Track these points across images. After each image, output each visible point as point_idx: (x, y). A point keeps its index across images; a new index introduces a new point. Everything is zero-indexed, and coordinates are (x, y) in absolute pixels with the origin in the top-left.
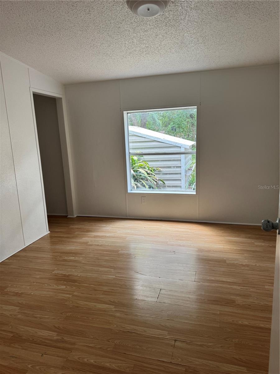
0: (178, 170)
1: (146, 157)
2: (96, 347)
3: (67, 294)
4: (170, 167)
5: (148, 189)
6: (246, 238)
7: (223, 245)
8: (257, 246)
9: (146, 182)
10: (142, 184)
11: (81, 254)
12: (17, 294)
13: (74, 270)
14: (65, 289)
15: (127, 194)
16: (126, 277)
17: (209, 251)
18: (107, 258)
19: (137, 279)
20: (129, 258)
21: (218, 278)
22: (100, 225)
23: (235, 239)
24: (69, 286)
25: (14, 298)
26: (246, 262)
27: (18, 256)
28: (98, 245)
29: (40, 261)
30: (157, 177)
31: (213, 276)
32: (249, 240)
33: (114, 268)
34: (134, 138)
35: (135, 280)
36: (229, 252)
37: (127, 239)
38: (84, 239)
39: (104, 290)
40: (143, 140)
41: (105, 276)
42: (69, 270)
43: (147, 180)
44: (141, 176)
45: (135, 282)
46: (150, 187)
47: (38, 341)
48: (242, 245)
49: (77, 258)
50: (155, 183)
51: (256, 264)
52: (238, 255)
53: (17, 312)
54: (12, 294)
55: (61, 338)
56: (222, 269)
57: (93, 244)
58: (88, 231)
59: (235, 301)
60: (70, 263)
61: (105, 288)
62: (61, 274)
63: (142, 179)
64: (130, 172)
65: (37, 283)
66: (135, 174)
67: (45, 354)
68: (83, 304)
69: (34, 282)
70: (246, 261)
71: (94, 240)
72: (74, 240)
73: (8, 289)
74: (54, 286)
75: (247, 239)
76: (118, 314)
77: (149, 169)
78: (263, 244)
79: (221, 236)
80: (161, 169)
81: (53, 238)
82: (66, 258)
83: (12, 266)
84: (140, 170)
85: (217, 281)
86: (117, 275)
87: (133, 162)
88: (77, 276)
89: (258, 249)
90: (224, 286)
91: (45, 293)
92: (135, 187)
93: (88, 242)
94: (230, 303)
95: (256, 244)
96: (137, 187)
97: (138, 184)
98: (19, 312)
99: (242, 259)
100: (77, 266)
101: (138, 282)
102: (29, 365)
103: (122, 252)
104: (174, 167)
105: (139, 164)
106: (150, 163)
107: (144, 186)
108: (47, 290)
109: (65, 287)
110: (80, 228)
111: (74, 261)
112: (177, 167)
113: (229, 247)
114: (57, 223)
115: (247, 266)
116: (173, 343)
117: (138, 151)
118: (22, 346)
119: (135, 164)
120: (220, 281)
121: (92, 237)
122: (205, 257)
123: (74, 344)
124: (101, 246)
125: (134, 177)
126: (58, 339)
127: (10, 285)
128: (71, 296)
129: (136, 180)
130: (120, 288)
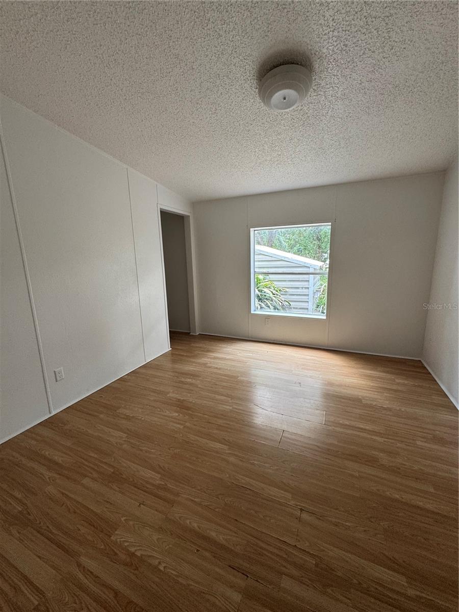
0: (305, 291)
1: (271, 276)
2: (202, 503)
3: (179, 424)
4: (298, 288)
5: (273, 310)
6: (384, 372)
7: (356, 379)
8: (398, 384)
9: (271, 302)
10: (267, 304)
11: (199, 376)
12: (128, 418)
13: (189, 395)
14: (176, 417)
15: (250, 315)
16: (244, 411)
17: (340, 386)
18: (225, 384)
19: (256, 414)
20: (249, 387)
21: (353, 423)
22: (220, 345)
23: (371, 372)
24: (181, 414)
25: (124, 422)
26: (386, 404)
27: (138, 373)
28: (217, 368)
29: (156, 380)
30: (283, 298)
31: (347, 419)
32: (389, 376)
33: (232, 397)
34: (261, 257)
35: (254, 414)
36: (364, 388)
37: (248, 364)
38: (203, 360)
39: (219, 424)
40: (270, 259)
41: (221, 405)
42: (185, 394)
43: (272, 301)
44: (265, 296)
45: (254, 418)
46: (275, 308)
47: (139, 484)
48: (379, 381)
49: (194, 381)
50: (280, 304)
51: (401, 408)
52: (376, 393)
53: (123, 441)
54: (123, 416)
55: (163, 483)
56: (358, 411)
57: (211, 366)
58: (208, 351)
59: (379, 459)
60: (187, 386)
61: (220, 422)
62: (175, 398)
63: (267, 299)
64: (254, 292)
65: (150, 406)
66: (259, 294)
67: (142, 504)
68: (194, 439)
69: (147, 405)
70: (387, 402)
71: (213, 362)
72: (193, 360)
73: (120, 411)
74: (166, 412)
75: (385, 374)
76: (232, 459)
77: (274, 289)
78: (406, 382)
79: (354, 367)
80: (288, 290)
81: (174, 355)
82: (183, 380)
83: (129, 384)
84: (266, 290)
85: (353, 427)
86: (234, 406)
87: (258, 282)
88: (191, 402)
89: (400, 388)
90: (362, 434)
91: (156, 419)
92: (259, 307)
93: (207, 364)
94: (372, 461)
95: (397, 381)
96: (261, 308)
97: (262, 304)
98: (125, 441)
99: (382, 400)
100: (192, 390)
101: (257, 417)
102: (122, 517)
103: (242, 378)
104: (302, 288)
105: (264, 283)
106: (275, 283)
107: (269, 307)
108: (159, 416)
109: (177, 415)
110: (200, 347)
111: (191, 384)
112: (305, 288)
113: (363, 382)
114: (180, 340)
115: (389, 409)
116: (298, 513)
117: (265, 270)
118: (119, 488)
119: (260, 283)
120: (356, 428)
121: (211, 358)
122: (336, 393)
123: (178, 495)
124: (220, 369)
125: (258, 296)
126: (161, 484)
127: (123, 406)
128: (182, 427)
129: (260, 300)
130: (237, 423)
